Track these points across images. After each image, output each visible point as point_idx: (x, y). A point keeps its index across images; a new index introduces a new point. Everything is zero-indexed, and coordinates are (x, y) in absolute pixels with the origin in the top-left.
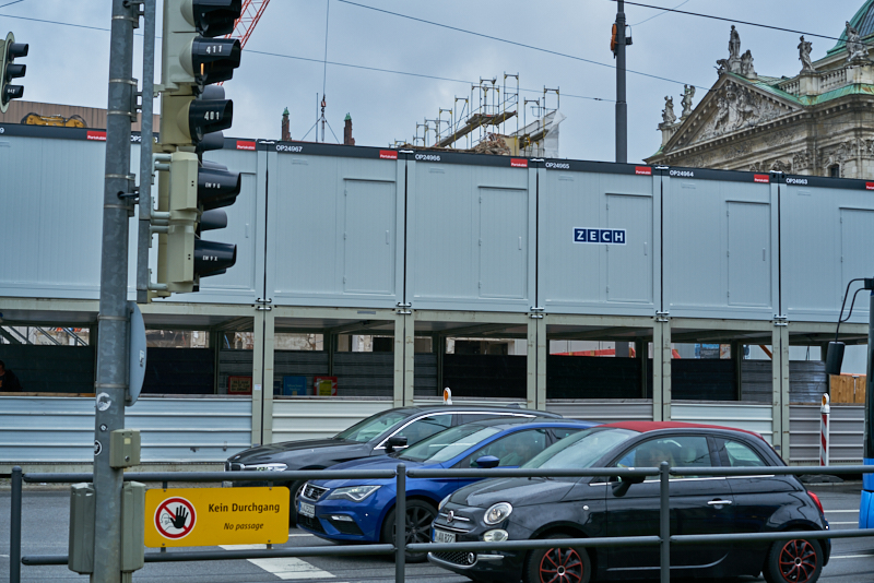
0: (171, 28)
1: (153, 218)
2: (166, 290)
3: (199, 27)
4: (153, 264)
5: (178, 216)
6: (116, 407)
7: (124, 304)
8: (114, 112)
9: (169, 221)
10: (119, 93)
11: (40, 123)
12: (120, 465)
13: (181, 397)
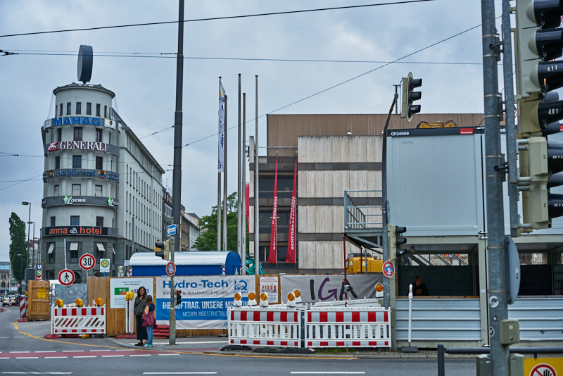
0: (523, 57)
1: (519, 181)
2: (531, 228)
3: (541, 55)
4: (520, 212)
5: (536, 179)
6: (502, 305)
7: (503, 238)
8: (488, 116)
9: (529, 182)
10: (491, 103)
11: (428, 127)
12: (507, 343)
13: (532, 298)
